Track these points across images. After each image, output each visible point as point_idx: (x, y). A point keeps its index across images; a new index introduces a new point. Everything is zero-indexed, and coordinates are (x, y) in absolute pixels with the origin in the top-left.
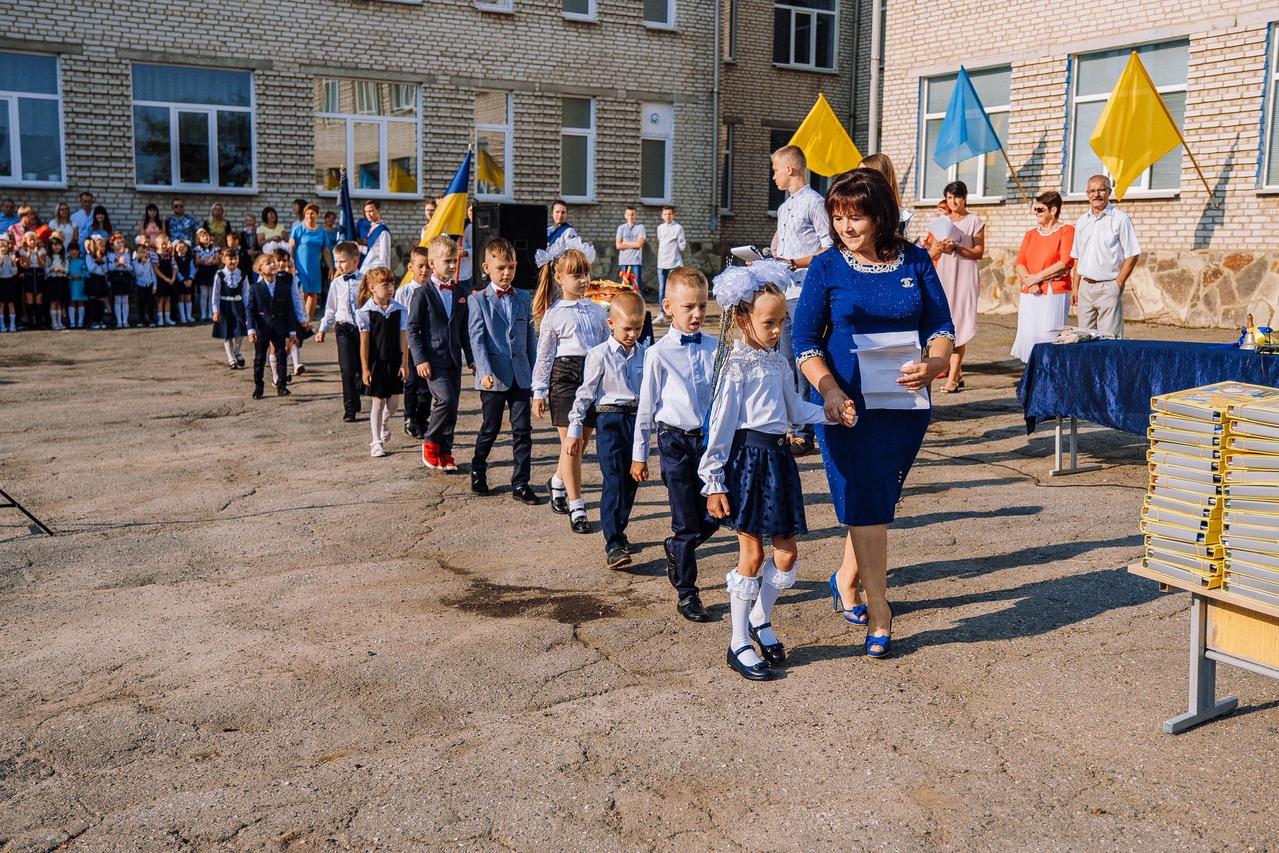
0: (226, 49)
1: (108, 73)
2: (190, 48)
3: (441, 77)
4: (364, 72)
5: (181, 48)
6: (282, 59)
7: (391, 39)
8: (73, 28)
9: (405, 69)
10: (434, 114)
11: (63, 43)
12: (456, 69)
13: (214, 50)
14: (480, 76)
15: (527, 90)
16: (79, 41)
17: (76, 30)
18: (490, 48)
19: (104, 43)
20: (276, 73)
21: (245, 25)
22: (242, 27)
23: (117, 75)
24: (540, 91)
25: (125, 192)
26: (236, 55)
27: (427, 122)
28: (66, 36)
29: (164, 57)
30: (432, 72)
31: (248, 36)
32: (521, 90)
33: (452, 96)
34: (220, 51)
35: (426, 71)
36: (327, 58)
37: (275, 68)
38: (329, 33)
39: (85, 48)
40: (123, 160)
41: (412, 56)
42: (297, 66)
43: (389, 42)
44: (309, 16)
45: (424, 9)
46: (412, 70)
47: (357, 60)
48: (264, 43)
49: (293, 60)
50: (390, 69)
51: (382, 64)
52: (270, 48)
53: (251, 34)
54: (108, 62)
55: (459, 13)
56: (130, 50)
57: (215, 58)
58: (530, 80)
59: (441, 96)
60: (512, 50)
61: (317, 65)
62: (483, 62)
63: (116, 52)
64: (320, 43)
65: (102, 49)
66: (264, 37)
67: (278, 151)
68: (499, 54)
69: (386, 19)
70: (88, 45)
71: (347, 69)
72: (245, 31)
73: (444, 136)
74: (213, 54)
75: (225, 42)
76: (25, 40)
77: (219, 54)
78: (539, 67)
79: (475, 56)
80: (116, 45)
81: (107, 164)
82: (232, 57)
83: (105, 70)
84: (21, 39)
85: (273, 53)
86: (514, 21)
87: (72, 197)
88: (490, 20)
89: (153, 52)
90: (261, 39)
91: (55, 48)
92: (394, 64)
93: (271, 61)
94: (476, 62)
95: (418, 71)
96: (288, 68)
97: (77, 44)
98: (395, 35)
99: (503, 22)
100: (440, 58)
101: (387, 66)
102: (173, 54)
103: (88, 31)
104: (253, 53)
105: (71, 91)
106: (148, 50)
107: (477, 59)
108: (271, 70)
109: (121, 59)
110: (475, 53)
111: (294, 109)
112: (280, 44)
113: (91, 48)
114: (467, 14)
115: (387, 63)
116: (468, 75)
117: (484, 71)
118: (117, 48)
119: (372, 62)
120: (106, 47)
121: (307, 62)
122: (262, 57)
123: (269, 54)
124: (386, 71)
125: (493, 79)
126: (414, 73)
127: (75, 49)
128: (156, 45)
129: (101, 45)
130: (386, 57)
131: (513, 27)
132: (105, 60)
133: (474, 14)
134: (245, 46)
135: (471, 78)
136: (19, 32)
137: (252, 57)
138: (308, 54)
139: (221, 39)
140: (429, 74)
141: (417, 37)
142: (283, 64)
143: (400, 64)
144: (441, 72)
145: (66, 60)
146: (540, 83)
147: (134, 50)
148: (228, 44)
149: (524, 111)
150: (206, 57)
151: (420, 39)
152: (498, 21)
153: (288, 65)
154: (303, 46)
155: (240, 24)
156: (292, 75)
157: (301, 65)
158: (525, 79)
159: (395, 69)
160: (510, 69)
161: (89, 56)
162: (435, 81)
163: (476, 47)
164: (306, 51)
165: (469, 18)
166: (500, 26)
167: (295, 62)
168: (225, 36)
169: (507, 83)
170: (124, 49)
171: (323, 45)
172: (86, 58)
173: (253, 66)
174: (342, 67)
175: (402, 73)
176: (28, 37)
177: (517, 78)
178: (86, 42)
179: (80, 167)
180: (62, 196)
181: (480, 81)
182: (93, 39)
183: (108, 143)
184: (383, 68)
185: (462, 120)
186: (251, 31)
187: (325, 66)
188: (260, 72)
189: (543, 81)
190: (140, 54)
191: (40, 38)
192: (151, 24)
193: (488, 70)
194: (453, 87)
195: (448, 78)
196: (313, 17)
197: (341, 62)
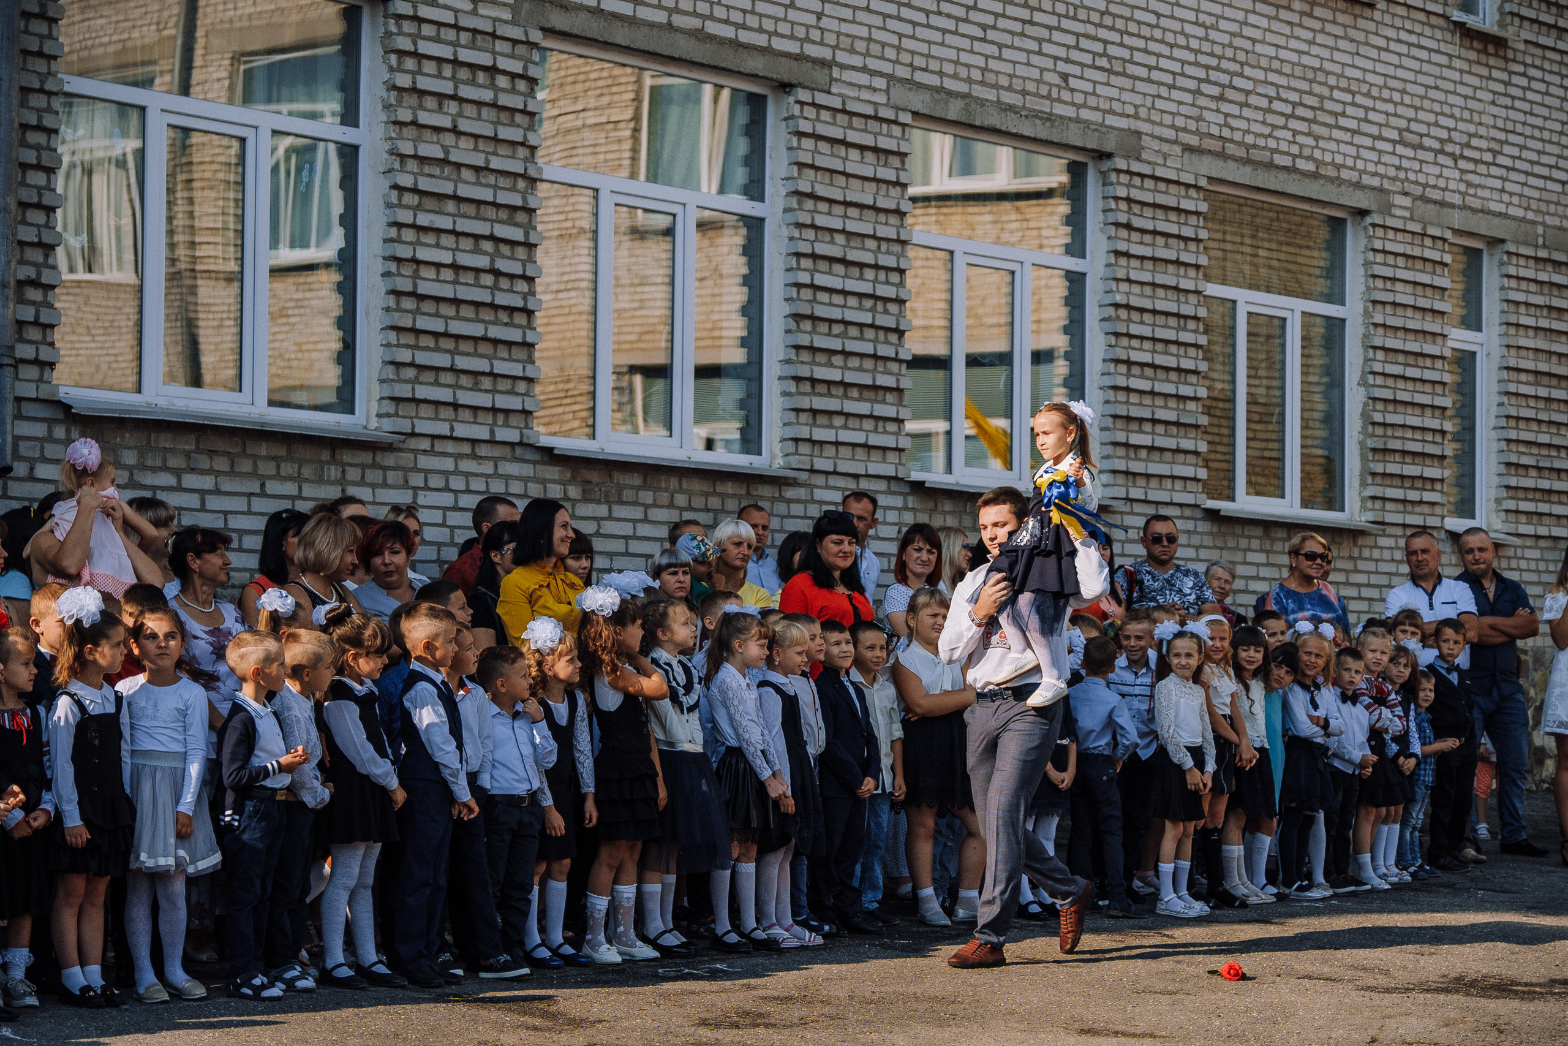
0: (1066, 96)
1: (876, 150)
2: (1010, 89)
3: (1399, 200)
4: (1282, 176)
5: (996, 86)
6: (1158, 131)
7: (1326, 92)
8: (819, 16)
9: (1345, 174)
10: (1388, 297)
11: (800, 58)
12: (1422, 179)
13: (1048, 97)
14: (1457, 199)
15: (1526, 244)
16: (825, 53)
17: (825, 22)
18: (1472, 128)
19: (873, 64)
20: (1146, 169)
21: (1103, 33)
22: (1096, 39)
23: (888, 152)
24: (1544, 246)
25: (889, 492)
26: (1085, 114)
27: (1378, 319)
28: (807, 39)
29: (966, 109)
30: (1386, 185)
31: (1103, 62)
32: (1517, 242)
33: (1417, 252)
34: (1059, 100)
35: (1375, 182)
36: (1226, 133)
37: (1144, 156)
38: (1234, 67)
39: (836, 72)
40: (890, 397)
41: (1358, 140)
42: (1177, 149)
43: (1322, 98)
44: (1202, 18)
45: (1377, 15)
46: (1353, 176)
47: (1272, 144)
48: (1127, 83)
49: (1170, 134)
50: (1322, 172)
51: (1310, 158)
52: (1138, 100)
53: (1110, 58)
54: (876, 118)
55: (1428, 31)
56: (910, 83)
57: (1049, 118)
58: (1530, 215)
59: (1399, 249)
60: (1502, 136)
61: (1210, 152)
62: (1462, 164)
63: (887, 91)
64: (1215, 91)
65: (863, 79)
66: (1131, 69)
67: (1145, 385)
68: (1483, 144)
69: (1320, 39)
70: (843, 67)
71: (1256, 164)
72: (1098, 47)
73: (1401, 358)
74: (1045, 106)
75: (1065, 77)
76: (736, 44)
77: (1059, 110)
78: (1540, 183)
79: (1449, 148)
80: (887, 68)
81: (863, 408)
82: (1078, 120)
83: (867, 140)
84: (730, 41)
85: (1143, 113)
86: (1506, 59)
87: (797, 501)
88: (1472, 55)
89: (951, 94)
90: (1124, 74)
91: (784, 71)
92: (1328, 158)
93: (1138, 134)
94: (1450, 162)
95: (1367, 180)
96: (1165, 157)
97: (825, 64)
98: (1332, 80)
99: (1492, 61)
100: (1400, 149)
101: (1319, 163)
102: (982, 102)
103: (846, 28)
104: (1111, 112)
105: (812, 196)
106: (940, 90)
107: (1452, 155)
108: (1138, 159)
109: (898, 109)
110: (1450, 140)
111: (1171, 268)
112: (1152, 89)
113: (849, 76)
114: (1438, 34)
115: (1317, 154)
116: (1436, 195)
117: (1462, 187)
118: (890, 77)
119: (1295, 149)
120: (874, 73)
121: (1194, 141)
122: (1123, 123)
123: (1136, 117)
124: (1315, 176)
125: (1475, 211)
126: (1358, 185)
127: (820, 76)
128: (955, 76)
129: (864, 69)
130: (1317, 138)
131: (1504, 76)
132: (869, 110)
133: (1448, 36)
134: (1100, 89)
135: (1442, 204)
136: (726, 22)
137: (1111, 120)
138: (1199, 119)
139: (1062, 67)
140: (1380, 190)
141: (1365, 88)
142: (1155, 145)
143: (1339, 159)
144: (1397, 187)
145: (802, 103)
146: (1544, 224)
147: (920, 86)
148: (1073, 83)
149: (1520, 297)
150: (1036, 115)
151: (1368, 95)
152: (1483, 58)
153: (1166, 148)
154: (1188, 98)
155: (1091, 30)
156: (1173, 176)
157: (1188, 149)
158: (1520, 213)
159: (1331, 172)
160: (1498, 184)
161: (844, 98)
162: (1387, 209)
163: (1451, 123)
164: (1194, 112)
165: (1443, 47)
166: (1484, 72)
167: (1176, 142)
168: (1068, 61)
169: (1496, 221)
170: (902, 81)
171: (1221, 98)
172: (837, 103)
173: (1109, 147)
174: (1247, 161)
175: (1338, 181)
176: (744, 37)
177: (1513, 211)
178: (842, 57)
179: (814, 412)
180: (782, 499)
181: (1456, 213)
182: (852, 51)
183: (868, 348)
184: (1311, 167)
185: (1429, 317)
186: (1112, 50)
187: (1222, 155)
188: (1121, 164)
189: (1549, 220)
190: (927, 96)
191: (761, 40)
192: (949, 16)
193: (1469, 184)
194: (1416, 228)
195: (1406, 202)
196: (1209, 20)
197: (1248, 147)
